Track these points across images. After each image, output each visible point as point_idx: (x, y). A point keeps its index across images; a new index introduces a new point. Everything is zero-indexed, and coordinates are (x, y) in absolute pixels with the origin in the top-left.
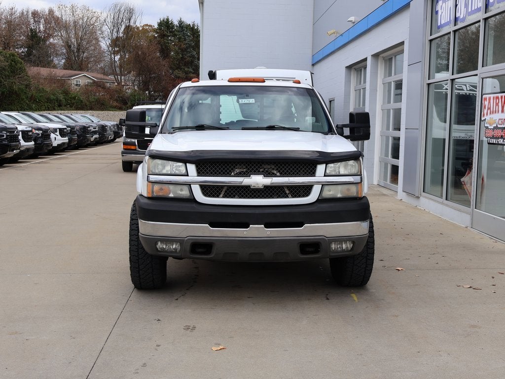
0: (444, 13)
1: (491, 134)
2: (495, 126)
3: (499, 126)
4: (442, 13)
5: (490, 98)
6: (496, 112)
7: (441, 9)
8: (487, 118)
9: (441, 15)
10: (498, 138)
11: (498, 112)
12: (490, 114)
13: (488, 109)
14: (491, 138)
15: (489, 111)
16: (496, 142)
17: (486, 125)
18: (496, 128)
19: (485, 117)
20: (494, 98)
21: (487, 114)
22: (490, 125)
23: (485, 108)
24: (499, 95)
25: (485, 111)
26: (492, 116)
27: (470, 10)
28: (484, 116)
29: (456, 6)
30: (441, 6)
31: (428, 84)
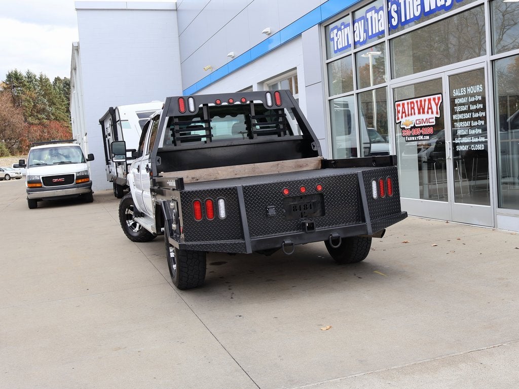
0: (340, 40)
1: (408, 133)
2: (413, 125)
3: (416, 125)
4: (338, 39)
5: (403, 104)
6: (411, 114)
7: (337, 36)
8: (403, 120)
9: (337, 42)
10: (418, 136)
11: (415, 114)
12: (406, 116)
13: (403, 113)
14: (408, 136)
15: (404, 115)
16: (416, 139)
17: (401, 127)
18: (414, 127)
19: (400, 120)
20: (408, 103)
21: (402, 117)
22: (407, 126)
23: (399, 112)
24: (414, 100)
25: (400, 115)
26: (408, 118)
27: (370, 34)
28: (398, 119)
29: (354, 32)
30: (337, 34)
31: (329, 100)
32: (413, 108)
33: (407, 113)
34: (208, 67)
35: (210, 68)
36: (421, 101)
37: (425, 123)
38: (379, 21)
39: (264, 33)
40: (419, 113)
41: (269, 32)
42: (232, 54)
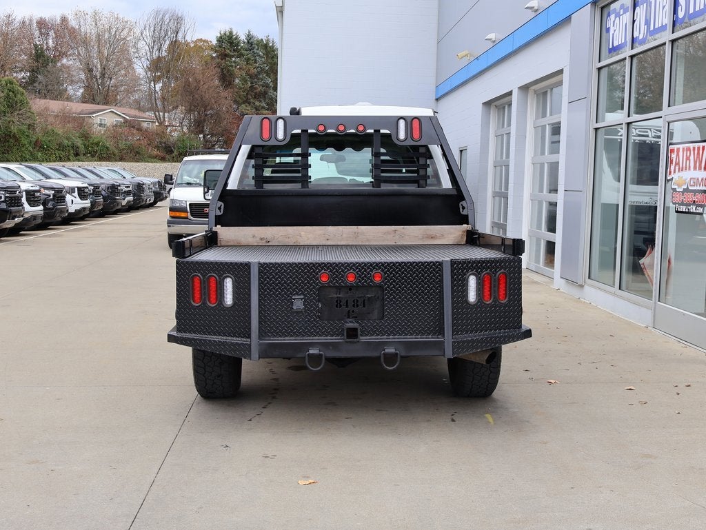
0: (617, 31)
1: (680, 199)
2: (686, 188)
3: (690, 188)
4: (615, 31)
5: (678, 150)
6: (686, 169)
7: (614, 25)
8: (676, 177)
9: (613, 34)
10: (690, 205)
11: (689, 169)
12: (679, 171)
13: (676, 164)
14: (680, 204)
15: (677, 167)
16: (687, 210)
17: (673, 187)
18: (687, 190)
19: (672, 175)
20: (683, 149)
21: (675, 172)
22: (679, 186)
23: (672, 162)
24: (691, 146)
25: (672, 168)
26: (681, 174)
28: (670, 174)
29: (634, 21)
30: (614, 22)
31: (596, 129)
32: (688, 158)
33: (681, 166)
34: (464, 53)
35: (467, 55)
36: (699, 148)
37: (700, 185)
38: (664, 7)
39: (527, 8)
40: (695, 168)
41: (536, 8)
42: (492, 36)
